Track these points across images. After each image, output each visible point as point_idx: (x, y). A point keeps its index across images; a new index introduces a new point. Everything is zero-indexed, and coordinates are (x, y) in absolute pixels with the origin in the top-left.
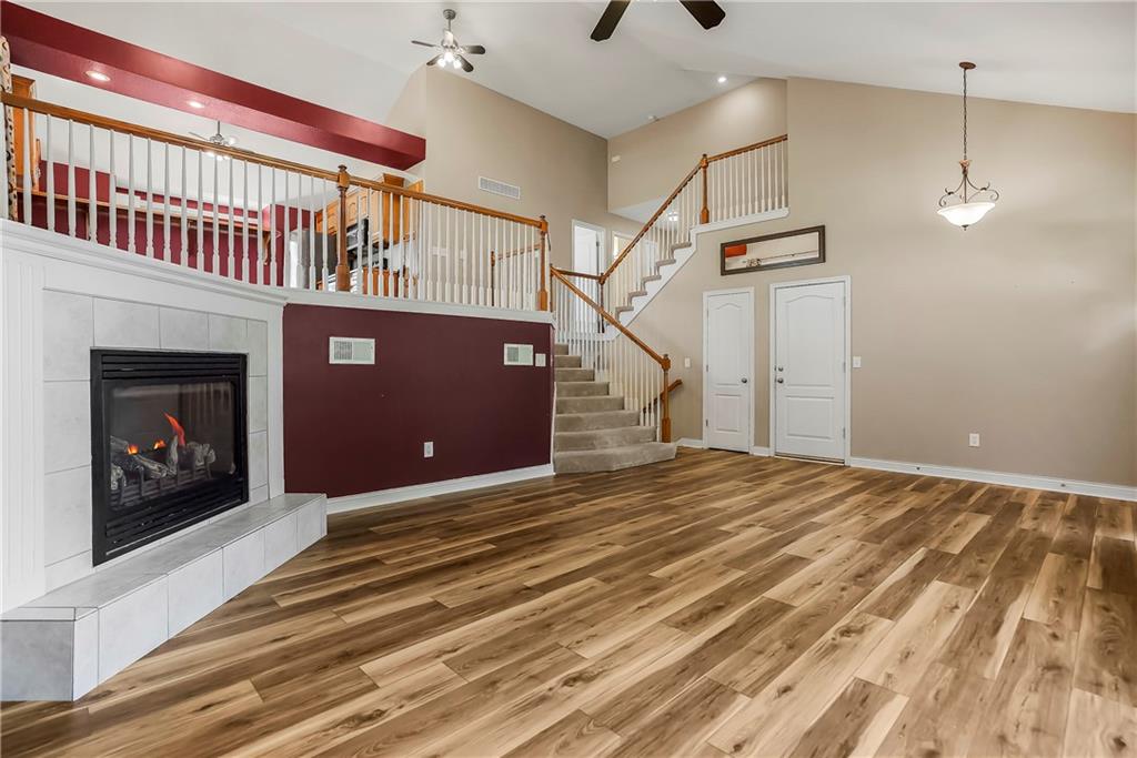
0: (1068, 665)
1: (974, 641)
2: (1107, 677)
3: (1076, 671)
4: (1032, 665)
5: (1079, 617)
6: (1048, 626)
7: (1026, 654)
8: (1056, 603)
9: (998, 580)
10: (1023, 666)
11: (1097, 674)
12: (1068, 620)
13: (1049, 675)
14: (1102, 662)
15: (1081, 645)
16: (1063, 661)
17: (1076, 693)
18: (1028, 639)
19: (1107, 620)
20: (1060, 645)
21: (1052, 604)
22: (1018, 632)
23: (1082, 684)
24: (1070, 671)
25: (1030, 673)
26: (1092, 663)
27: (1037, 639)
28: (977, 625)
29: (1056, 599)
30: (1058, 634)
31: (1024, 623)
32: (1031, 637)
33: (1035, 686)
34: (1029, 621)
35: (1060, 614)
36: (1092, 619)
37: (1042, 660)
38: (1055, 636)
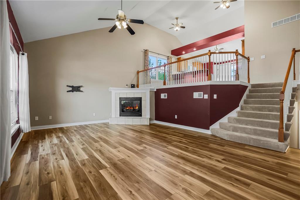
0: (52, 155)
1: (67, 151)
2: (46, 157)
3: (51, 155)
4: (57, 153)
5: (54, 167)
6: (59, 161)
7: (59, 154)
8: (60, 168)
9: (78, 167)
10: (58, 152)
11: (47, 156)
12: (56, 164)
13: (54, 153)
14: (47, 158)
15: (51, 160)
16: (53, 155)
17: (50, 152)
18: (60, 156)
19: (47, 169)
20: (55, 158)
21: (61, 167)
22: (63, 156)
23: (49, 154)
24: (51, 154)
25: (57, 152)
26: (48, 158)
27: (59, 157)
28: (70, 154)
29: (61, 169)
30: (56, 160)
31: (63, 159)
32: (60, 157)
33: (55, 151)
34: (63, 160)
35: (58, 164)
36: (51, 168)
37: (56, 154)
38: (56, 159)
